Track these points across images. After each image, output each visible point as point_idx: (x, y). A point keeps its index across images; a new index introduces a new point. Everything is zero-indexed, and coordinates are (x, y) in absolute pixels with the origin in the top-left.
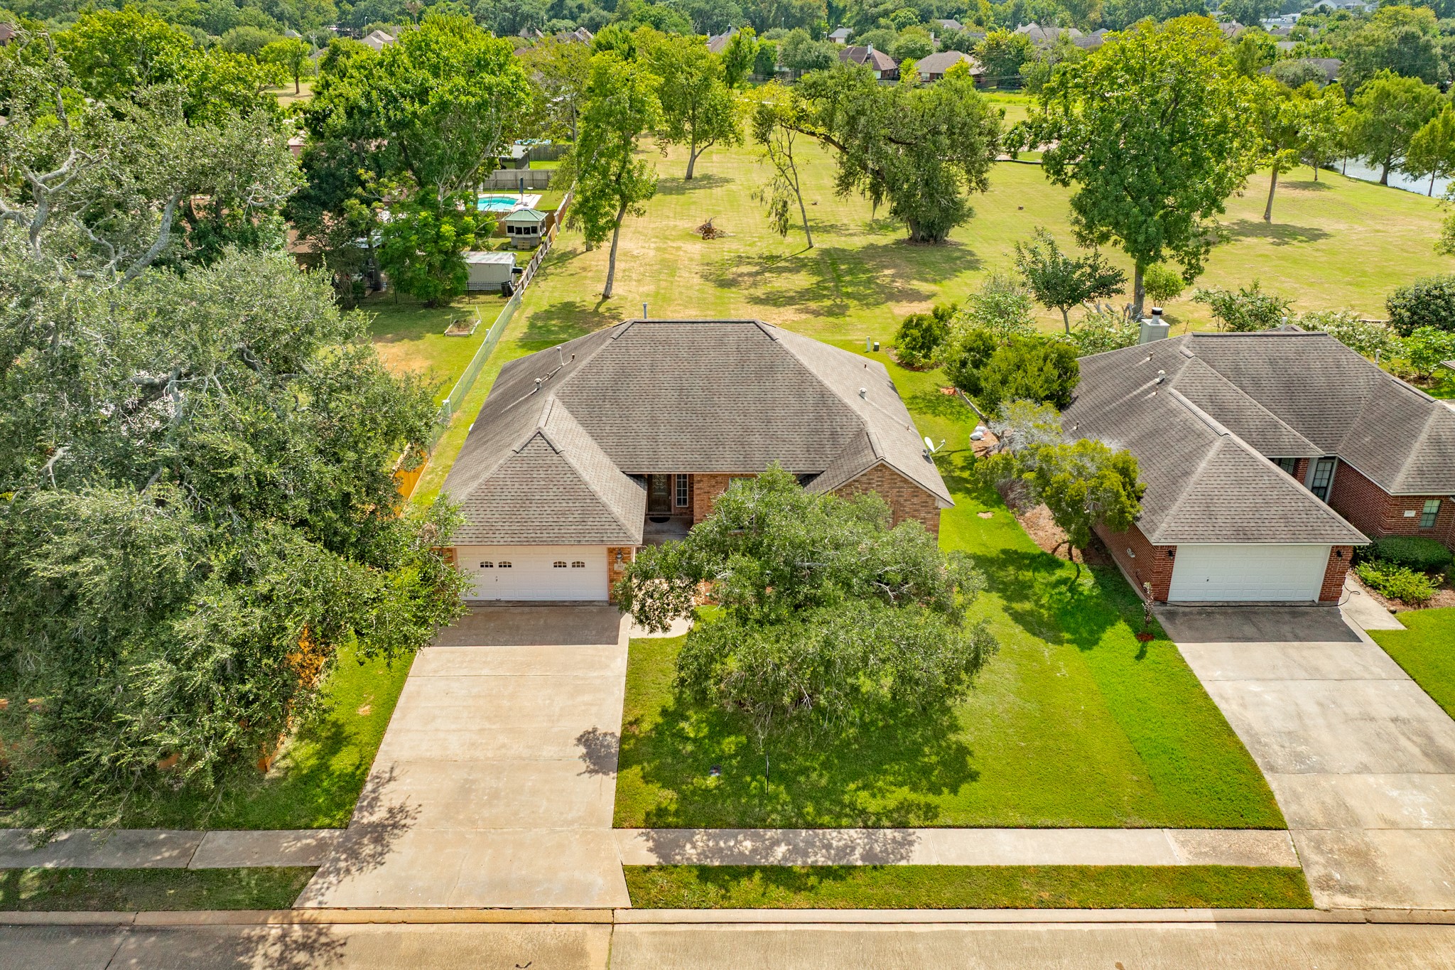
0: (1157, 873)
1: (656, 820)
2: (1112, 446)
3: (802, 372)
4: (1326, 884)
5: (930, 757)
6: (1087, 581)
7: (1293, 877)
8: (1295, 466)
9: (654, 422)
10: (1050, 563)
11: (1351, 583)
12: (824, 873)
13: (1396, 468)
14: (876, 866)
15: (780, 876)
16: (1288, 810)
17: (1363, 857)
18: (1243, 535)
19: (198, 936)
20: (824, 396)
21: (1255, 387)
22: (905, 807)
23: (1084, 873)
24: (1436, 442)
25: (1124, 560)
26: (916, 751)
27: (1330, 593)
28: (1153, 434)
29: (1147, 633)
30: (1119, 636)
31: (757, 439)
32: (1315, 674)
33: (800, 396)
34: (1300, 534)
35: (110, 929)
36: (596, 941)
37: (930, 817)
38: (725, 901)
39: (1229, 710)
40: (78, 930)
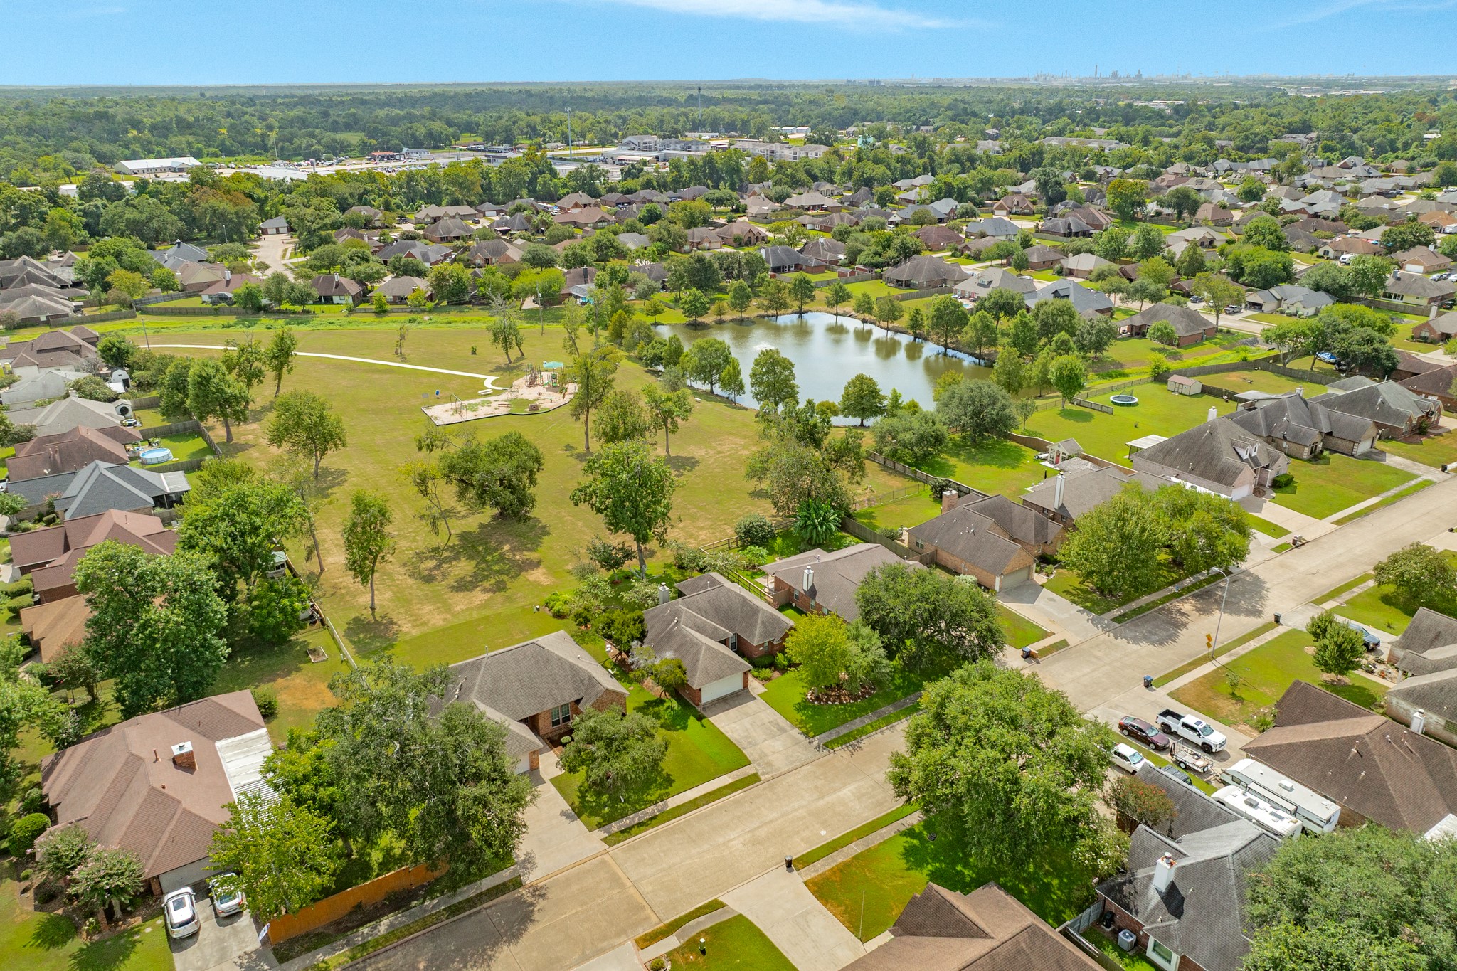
0: (727, 787)
1: (600, 826)
2: (669, 655)
3: (560, 659)
4: (763, 774)
5: (660, 780)
6: (675, 704)
7: (756, 775)
8: (724, 642)
9: (516, 697)
10: (660, 702)
11: (750, 678)
12: (651, 819)
13: (754, 635)
14: (662, 812)
15: (640, 824)
16: (750, 759)
17: (769, 764)
18: (719, 677)
19: (505, 902)
20: (572, 666)
21: (706, 615)
22: (661, 795)
23: (710, 793)
24: (763, 622)
25: (685, 694)
26: (656, 780)
27: (745, 685)
28: (681, 646)
29: (700, 718)
30: (692, 721)
31: (556, 691)
32: (748, 715)
33: (563, 669)
34: (733, 669)
35: (478, 912)
36: (607, 857)
37: (668, 795)
38: (631, 836)
39: (729, 735)
40: (470, 915)
